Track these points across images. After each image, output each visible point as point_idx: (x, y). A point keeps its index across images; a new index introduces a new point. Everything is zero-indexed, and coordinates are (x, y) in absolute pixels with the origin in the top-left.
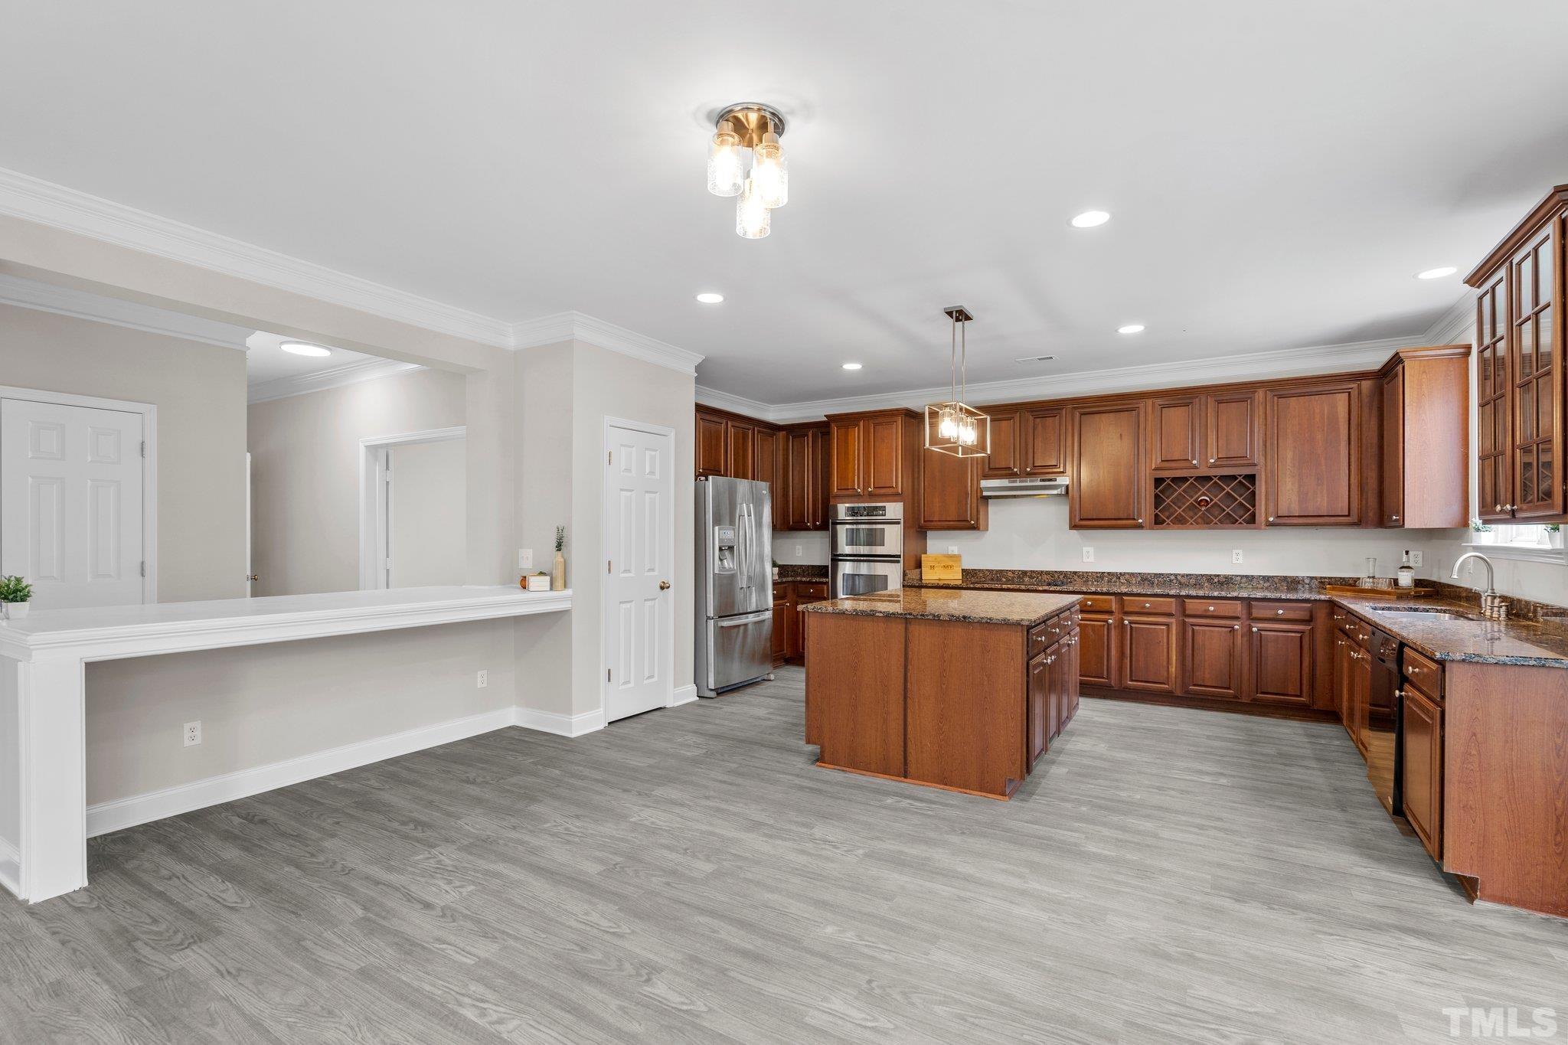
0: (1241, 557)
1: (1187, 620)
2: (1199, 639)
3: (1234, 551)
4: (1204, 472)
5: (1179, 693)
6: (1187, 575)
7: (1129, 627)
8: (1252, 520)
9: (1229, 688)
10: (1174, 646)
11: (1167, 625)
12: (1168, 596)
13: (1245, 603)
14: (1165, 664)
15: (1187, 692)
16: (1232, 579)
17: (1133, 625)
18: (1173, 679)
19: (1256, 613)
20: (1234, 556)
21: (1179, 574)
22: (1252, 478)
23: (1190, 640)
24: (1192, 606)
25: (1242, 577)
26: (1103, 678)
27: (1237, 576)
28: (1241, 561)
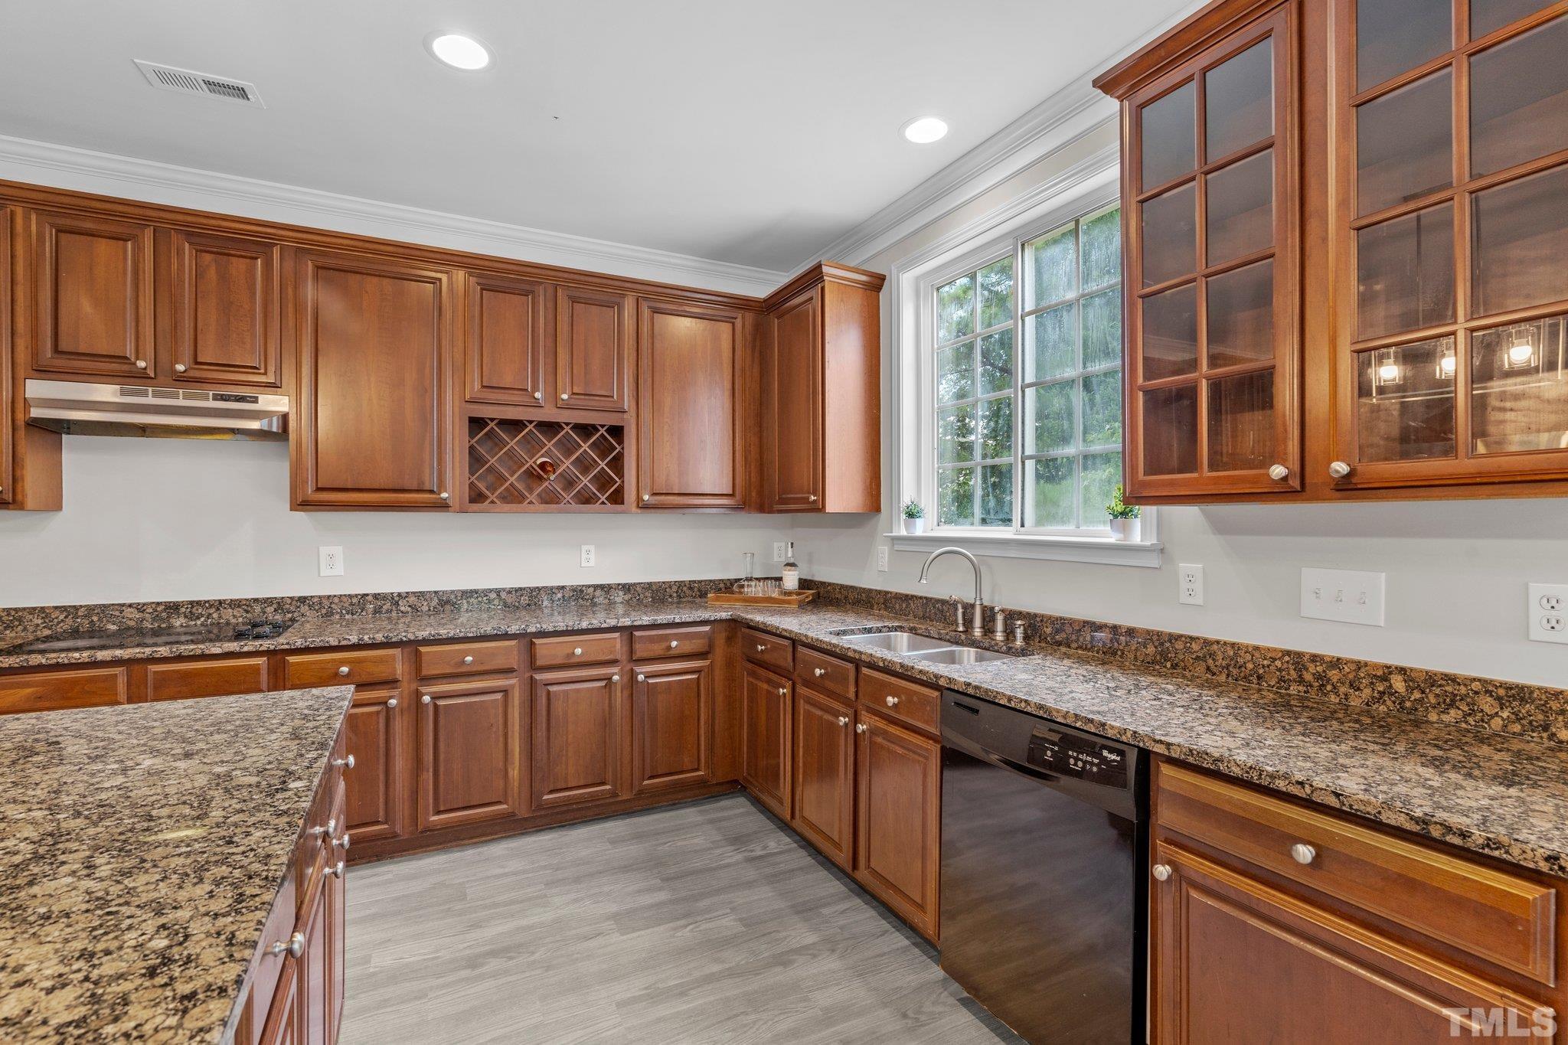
0: (592, 556)
1: (538, 677)
2: (558, 707)
3: (585, 548)
4: (549, 414)
5: (523, 812)
6: (517, 590)
7: (431, 709)
8: (617, 498)
9: (603, 783)
10: (517, 728)
11: (505, 692)
12: (506, 636)
13: (626, 634)
14: (501, 765)
15: (540, 807)
16: (582, 591)
17: (441, 703)
18: (516, 790)
19: (641, 650)
20: (584, 556)
21: (504, 590)
22: (617, 432)
23: (544, 713)
24: (547, 650)
25: (596, 587)
26: (377, 823)
27: (589, 586)
28: (592, 563)
